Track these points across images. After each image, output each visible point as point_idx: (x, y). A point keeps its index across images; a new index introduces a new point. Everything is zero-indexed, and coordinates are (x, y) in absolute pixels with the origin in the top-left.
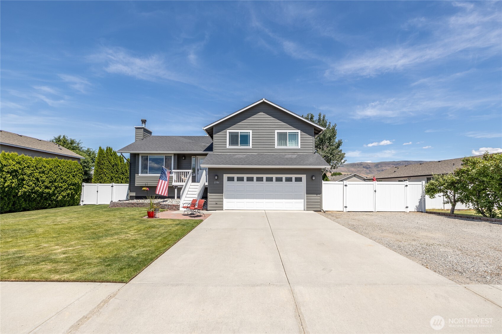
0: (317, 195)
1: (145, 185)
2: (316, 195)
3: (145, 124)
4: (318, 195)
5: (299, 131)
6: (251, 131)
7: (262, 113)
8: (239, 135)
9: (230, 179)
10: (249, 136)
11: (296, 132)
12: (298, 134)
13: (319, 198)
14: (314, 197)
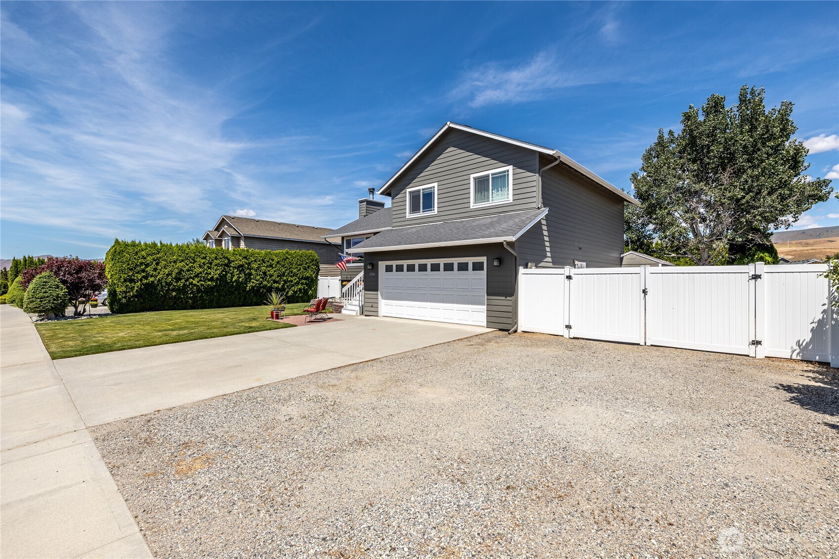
0: (506, 298)
1: (346, 279)
2: (504, 298)
3: (373, 195)
4: (508, 298)
5: (510, 168)
6: (436, 185)
7: (452, 149)
8: (420, 195)
9: (389, 269)
10: (434, 192)
11: (504, 172)
12: (508, 175)
13: (510, 303)
14: (500, 300)
